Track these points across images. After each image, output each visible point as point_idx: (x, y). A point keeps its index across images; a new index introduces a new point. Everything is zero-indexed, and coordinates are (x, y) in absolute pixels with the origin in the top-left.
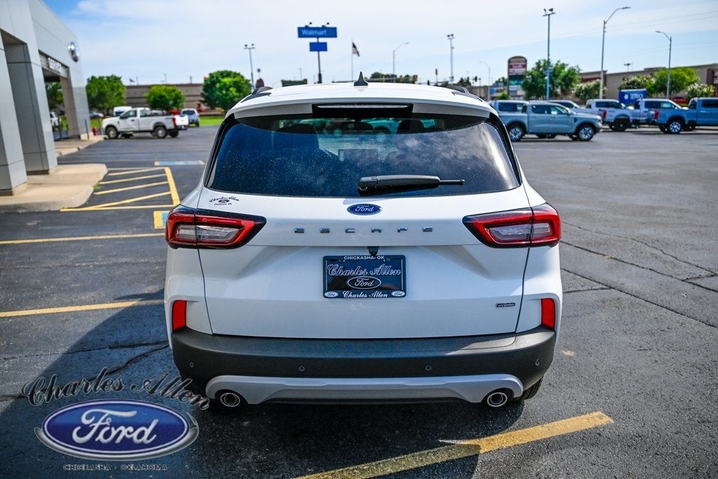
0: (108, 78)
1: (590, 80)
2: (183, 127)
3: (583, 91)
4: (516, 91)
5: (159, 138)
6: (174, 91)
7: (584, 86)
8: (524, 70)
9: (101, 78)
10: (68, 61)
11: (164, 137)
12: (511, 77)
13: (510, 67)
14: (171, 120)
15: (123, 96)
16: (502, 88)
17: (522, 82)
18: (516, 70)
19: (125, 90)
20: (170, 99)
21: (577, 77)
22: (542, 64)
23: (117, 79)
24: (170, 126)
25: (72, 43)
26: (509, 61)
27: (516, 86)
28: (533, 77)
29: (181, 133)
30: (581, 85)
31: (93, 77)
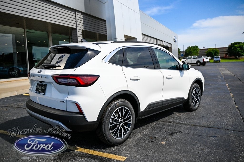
0: (194, 47)
6: (215, 50)
9: (192, 47)
10: (172, 42)
14: (202, 60)
15: (198, 52)
23: (197, 47)
29: (206, 64)
31: (189, 47)
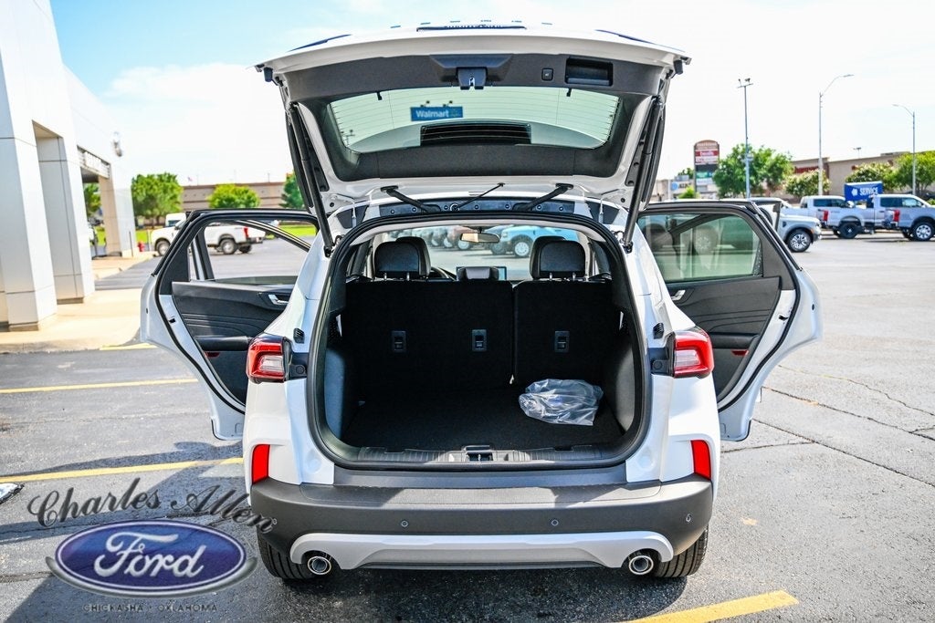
0: (160, 176)
1: (806, 170)
2: (258, 240)
3: (797, 185)
4: (706, 186)
5: (226, 254)
6: (246, 192)
7: (799, 178)
8: (716, 157)
9: (150, 177)
10: (110, 156)
11: (232, 253)
12: (698, 168)
13: (697, 154)
14: (242, 231)
15: (179, 199)
16: (687, 182)
17: (714, 174)
18: (705, 158)
19: (182, 191)
20: (241, 203)
21: (788, 167)
22: (740, 150)
23: (171, 178)
24: (240, 237)
25: (116, 133)
26: (695, 147)
27: (706, 179)
28: (728, 166)
29: (254, 248)
30: (794, 176)
31: (139, 176)
